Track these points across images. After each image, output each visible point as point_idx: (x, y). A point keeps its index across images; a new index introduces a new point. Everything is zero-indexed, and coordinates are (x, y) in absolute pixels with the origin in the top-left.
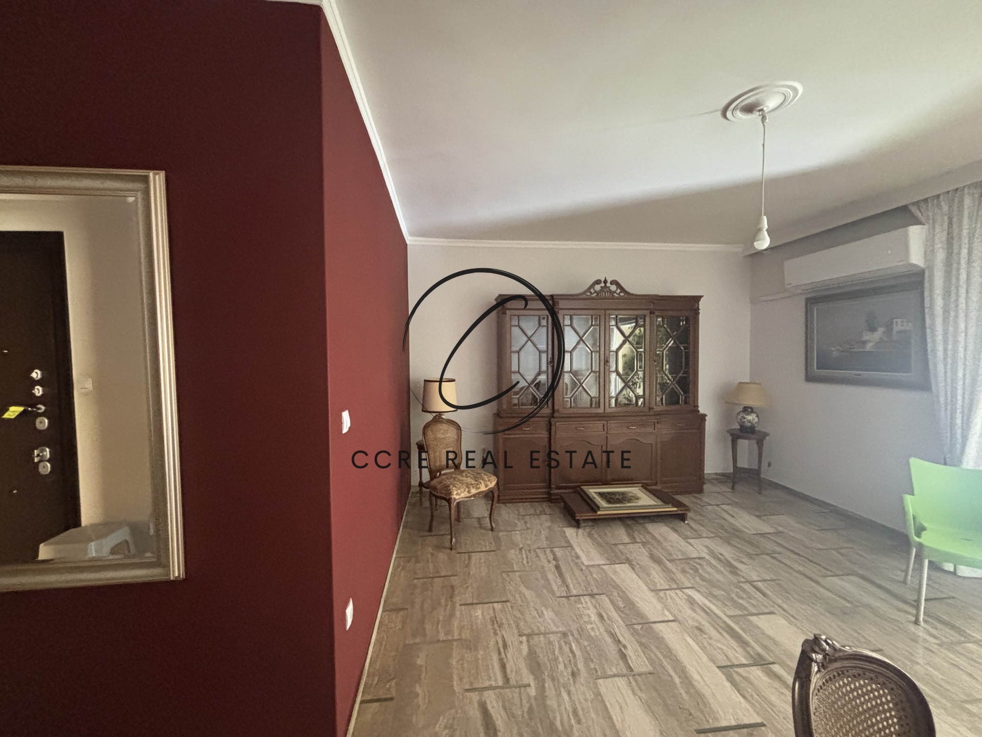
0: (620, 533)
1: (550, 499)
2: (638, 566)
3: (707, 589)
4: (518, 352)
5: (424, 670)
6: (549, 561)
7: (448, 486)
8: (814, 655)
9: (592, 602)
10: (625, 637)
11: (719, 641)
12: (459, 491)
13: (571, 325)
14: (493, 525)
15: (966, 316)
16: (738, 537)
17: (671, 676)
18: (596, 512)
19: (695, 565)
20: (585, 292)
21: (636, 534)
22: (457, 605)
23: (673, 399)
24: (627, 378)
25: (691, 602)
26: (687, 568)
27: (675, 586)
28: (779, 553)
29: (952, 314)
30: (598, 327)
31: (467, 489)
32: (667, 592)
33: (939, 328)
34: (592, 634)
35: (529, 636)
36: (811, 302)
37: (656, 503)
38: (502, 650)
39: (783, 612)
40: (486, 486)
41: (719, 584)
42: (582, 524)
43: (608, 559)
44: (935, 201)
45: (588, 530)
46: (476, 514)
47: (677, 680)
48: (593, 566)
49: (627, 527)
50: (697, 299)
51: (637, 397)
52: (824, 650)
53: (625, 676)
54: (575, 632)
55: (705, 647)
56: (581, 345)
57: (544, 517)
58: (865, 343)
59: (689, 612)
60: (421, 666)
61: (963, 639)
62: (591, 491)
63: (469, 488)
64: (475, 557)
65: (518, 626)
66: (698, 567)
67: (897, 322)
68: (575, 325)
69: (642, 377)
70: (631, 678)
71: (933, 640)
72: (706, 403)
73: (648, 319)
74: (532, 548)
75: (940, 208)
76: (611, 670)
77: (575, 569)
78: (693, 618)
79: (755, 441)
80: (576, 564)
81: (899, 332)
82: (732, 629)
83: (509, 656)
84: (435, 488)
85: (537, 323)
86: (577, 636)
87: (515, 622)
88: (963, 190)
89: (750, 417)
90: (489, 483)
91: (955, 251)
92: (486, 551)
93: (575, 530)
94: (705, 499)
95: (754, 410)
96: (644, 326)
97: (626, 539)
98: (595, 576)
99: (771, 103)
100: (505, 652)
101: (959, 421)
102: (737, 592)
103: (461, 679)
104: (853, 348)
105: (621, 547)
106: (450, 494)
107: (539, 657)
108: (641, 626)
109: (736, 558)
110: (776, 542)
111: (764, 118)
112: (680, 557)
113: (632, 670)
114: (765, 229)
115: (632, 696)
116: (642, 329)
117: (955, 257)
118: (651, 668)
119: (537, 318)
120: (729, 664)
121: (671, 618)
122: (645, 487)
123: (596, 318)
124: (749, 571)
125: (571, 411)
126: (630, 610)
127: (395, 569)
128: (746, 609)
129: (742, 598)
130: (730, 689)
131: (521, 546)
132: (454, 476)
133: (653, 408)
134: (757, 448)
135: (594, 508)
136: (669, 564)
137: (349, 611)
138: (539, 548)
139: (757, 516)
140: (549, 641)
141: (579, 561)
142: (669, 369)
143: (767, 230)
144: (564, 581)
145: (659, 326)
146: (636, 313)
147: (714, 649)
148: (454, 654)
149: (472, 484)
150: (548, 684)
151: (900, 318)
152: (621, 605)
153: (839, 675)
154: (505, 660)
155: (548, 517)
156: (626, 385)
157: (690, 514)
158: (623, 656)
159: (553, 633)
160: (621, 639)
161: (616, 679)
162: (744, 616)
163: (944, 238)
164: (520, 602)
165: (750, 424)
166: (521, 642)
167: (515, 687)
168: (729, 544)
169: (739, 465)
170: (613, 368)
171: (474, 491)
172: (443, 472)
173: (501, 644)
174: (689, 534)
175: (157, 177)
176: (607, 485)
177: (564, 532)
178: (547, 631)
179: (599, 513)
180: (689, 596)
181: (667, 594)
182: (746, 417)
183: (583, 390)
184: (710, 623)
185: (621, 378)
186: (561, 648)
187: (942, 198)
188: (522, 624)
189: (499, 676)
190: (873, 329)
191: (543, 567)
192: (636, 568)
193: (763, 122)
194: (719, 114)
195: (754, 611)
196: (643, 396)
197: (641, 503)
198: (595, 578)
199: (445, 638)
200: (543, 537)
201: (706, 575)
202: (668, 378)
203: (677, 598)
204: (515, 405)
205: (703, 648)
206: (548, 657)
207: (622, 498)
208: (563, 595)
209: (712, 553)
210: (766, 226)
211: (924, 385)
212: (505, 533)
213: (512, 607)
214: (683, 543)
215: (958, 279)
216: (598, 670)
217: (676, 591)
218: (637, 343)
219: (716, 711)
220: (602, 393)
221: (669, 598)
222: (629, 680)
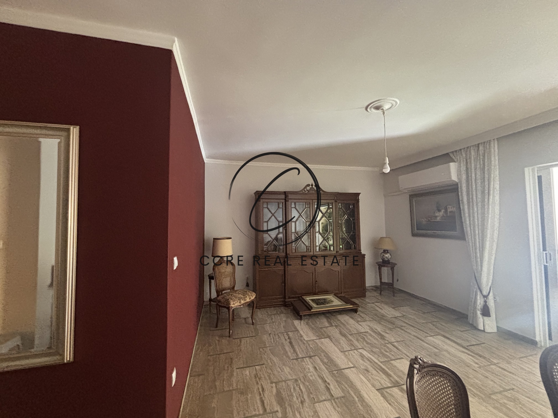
0: (324, 322)
1: (285, 305)
2: (334, 339)
3: (369, 348)
4: (267, 222)
5: (216, 409)
6: (286, 340)
7: (228, 299)
8: (415, 365)
9: (310, 361)
10: (329, 379)
11: (377, 376)
12: (234, 302)
13: (295, 208)
14: (253, 321)
15: (477, 205)
16: (384, 320)
17: (353, 397)
18: (310, 310)
19: (363, 336)
20: (302, 191)
21: (332, 321)
22: (235, 369)
23: (348, 246)
24: (325, 236)
25: (362, 356)
26: (359, 338)
27: (353, 348)
28: (404, 327)
29: (471, 204)
30: (309, 209)
31: (239, 301)
32: (350, 352)
33: (466, 210)
34: (311, 378)
35: (276, 383)
36: (412, 196)
37: (342, 304)
38: (262, 393)
39: (407, 357)
40: (250, 298)
41: (375, 345)
42: (303, 317)
43: (318, 336)
44: (460, 152)
45: (306, 321)
46: (243, 315)
47: (356, 399)
48: (309, 341)
49: (327, 318)
50: (358, 194)
51: (330, 246)
52: (419, 363)
53: (329, 400)
54: (302, 378)
55: (370, 379)
56: (301, 218)
57: (282, 315)
58: (436, 217)
59: (361, 361)
60: (214, 408)
61: (489, 363)
62: (308, 299)
63: (240, 300)
64: (243, 341)
65: (270, 378)
66: (365, 337)
67: (449, 207)
68: (297, 207)
69: (332, 235)
70: (333, 401)
71: (477, 366)
72: (365, 248)
73: (334, 205)
74: (276, 333)
75: (462, 154)
76: (322, 398)
77: (300, 342)
78: (363, 365)
79: (390, 268)
80: (301, 341)
81: (450, 212)
82: (383, 369)
83: (266, 395)
84: (219, 301)
85: (277, 206)
86: (302, 380)
87: (268, 376)
88: (471, 148)
89: (387, 256)
90: (251, 297)
91: (470, 175)
92: (250, 337)
93: (300, 321)
94: (367, 300)
95: (389, 251)
96: (332, 208)
97: (327, 324)
98: (311, 346)
99: (386, 107)
100: (263, 393)
101: (478, 255)
102: (385, 349)
103: (238, 413)
104: (432, 220)
105: (325, 329)
106: (229, 304)
107: (282, 394)
108: (336, 372)
109: (384, 331)
110: (402, 321)
111: (384, 113)
112: (356, 332)
113: (333, 397)
114: (387, 164)
115: (333, 411)
116: (331, 210)
117: (470, 178)
118: (343, 395)
119: (277, 203)
120: (382, 387)
121: (352, 366)
122: (336, 295)
123: (308, 204)
124: (390, 337)
125: (295, 254)
126: (330, 363)
127: (196, 351)
128: (389, 357)
129: (387, 352)
130: (383, 401)
131: (270, 332)
132: (231, 293)
133: (338, 252)
134: (391, 272)
135: (309, 308)
136: (350, 337)
137: (174, 375)
138: (280, 333)
139: (393, 308)
140: (288, 385)
141: (302, 338)
142: (346, 230)
143: (388, 164)
144: (295, 351)
145: (339, 208)
146: (328, 201)
147: (375, 380)
148: (234, 397)
149: (242, 298)
150: (289, 409)
151: (450, 205)
152: (326, 360)
153: (426, 375)
154: (264, 399)
155: (284, 314)
156: (324, 239)
157: (360, 309)
158: (328, 389)
159: (289, 380)
160: (327, 380)
161: (325, 402)
162: (388, 362)
163: (465, 169)
164: (270, 364)
165: (387, 259)
166: (272, 387)
167: (270, 413)
168: (380, 323)
169: (383, 281)
170: (317, 230)
171: (243, 302)
172: (223, 292)
173: (261, 390)
174: (359, 319)
175: (75, 129)
176: (315, 295)
177: (293, 323)
178: (287, 379)
179: (312, 311)
180: (361, 353)
181: (350, 353)
182: (385, 255)
183: (302, 243)
184: (372, 367)
185: (322, 236)
186: (294, 388)
187: (462, 150)
188: (272, 376)
189: (260, 408)
190: (439, 211)
191: (282, 343)
192: (333, 341)
193: (383, 115)
194: (364, 109)
195: (393, 358)
196: (333, 245)
197: (334, 304)
198: (311, 348)
199: (228, 389)
200: (282, 326)
201: (369, 341)
202: (345, 235)
203: (355, 354)
204: (265, 251)
205: (369, 380)
206: (288, 394)
207: (324, 302)
208: (294, 358)
209: (371, 329)
210: (388, 162)
211: (462, 237)
212: (260, 326)
213: (266, 367)
214: (357, 325)
215: (472, 188)
216: (315, 398)
217: (354, 351)
218: (329, 217)
219: (376, 413)
220: (312, 244)
221: (350, 355)
222: (331, 402)
